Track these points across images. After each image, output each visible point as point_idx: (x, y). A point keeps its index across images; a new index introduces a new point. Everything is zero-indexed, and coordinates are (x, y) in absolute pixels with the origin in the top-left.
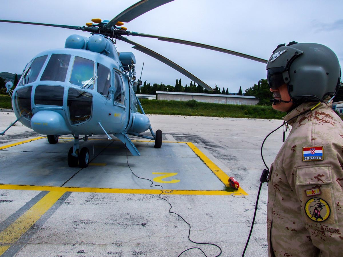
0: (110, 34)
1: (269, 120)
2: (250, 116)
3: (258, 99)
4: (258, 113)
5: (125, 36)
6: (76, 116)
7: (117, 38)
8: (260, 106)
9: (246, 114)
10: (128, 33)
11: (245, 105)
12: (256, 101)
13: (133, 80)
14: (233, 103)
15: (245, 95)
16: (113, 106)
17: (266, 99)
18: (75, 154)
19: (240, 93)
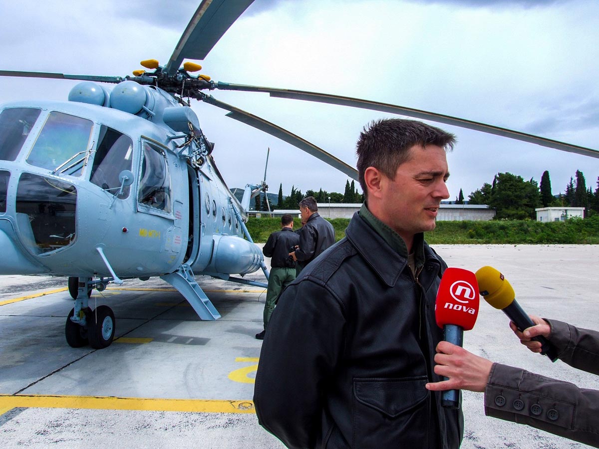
0: (178, 89)
1: (513, 245)
2: (480, 240)
3: (493, 209)
4: (494, 234)
5: (206, 92)
6: (51, 236)
7: (193, 96)
8: (497, 221)
9: (472, 237)
10: (210, 86)
11: (470, 221)
12: (489, 213)
13: (198, 164)
14: (448, 218)
15: (469, 203)
16: (136, 213)
17: (507, 208)
18: (78, 319)
19: (460, 201)
